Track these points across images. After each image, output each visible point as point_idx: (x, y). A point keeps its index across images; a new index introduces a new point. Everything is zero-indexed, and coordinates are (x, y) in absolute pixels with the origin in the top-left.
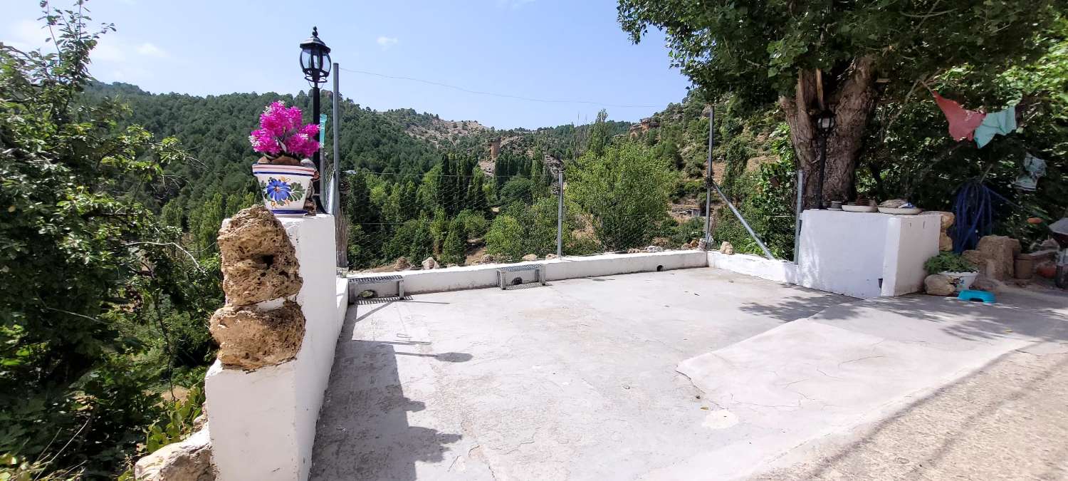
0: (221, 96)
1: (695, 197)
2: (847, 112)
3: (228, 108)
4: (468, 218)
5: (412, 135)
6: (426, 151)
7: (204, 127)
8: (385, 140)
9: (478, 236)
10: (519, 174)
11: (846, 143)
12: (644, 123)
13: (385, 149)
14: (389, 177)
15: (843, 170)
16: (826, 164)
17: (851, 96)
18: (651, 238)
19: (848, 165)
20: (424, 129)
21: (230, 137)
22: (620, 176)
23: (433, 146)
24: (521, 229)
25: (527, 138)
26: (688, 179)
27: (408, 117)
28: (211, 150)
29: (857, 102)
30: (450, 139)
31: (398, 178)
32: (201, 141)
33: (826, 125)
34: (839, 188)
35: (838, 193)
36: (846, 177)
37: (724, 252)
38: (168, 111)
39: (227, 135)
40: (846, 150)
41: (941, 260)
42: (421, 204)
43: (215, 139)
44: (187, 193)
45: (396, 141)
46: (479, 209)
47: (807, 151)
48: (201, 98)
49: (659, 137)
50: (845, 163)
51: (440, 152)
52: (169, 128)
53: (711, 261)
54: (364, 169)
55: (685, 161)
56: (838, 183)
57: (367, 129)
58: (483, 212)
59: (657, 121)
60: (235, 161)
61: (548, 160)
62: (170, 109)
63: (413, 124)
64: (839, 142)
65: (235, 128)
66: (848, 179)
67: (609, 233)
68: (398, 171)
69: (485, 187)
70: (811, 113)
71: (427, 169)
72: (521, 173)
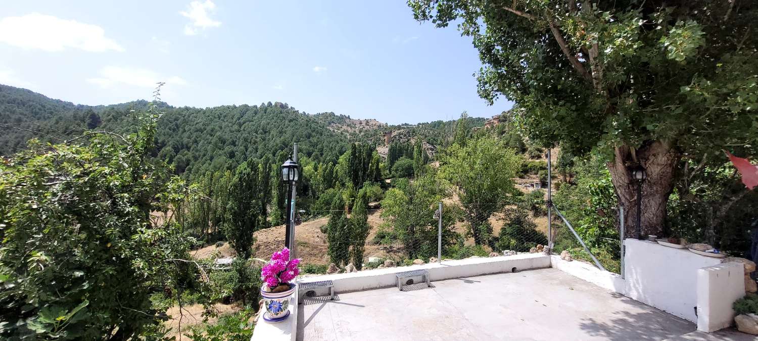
0: (214, 108)
1: (536, 174)
2: (656, 166)
3: (218, 115)
4: (369, 188)
5: (332, 130)
6: (341, 140)
7: (202, 127)
8: (314, 134)
9: (376, 201)
10: (404, 156)
11: (657, 189)
12: (494, 119)
13: (314, 140)
14: (316, 158)
15: (656, 208)
16: (642, 203)
17: (658, 155)
18: (503, 206)
19: (660, 204)
20: (340, 126)
21: (218, 134)
22: (478, 161)
23: (345, 137)
24: (406, 198)
25: (410, 131)
26: (530, 160)
27: (330, 118)
28: (206, 142)
29: (663, 159)
30: (357, 132)
31: (322, 159)
32: (200, 136)
33: (639, 176)
34: (655, 222)
35: (653, 225)
36: (659, 213)
37: (564, 259)
38: (183, 118)
39: (217, 132)
40: (658, 193)
41: (747, 304)
42: (336, 178)
43: (208, 135)
44: (190, 170)
45: (321, 134)
46: (377, 181)
47: (625, 191)
48: (202, 109)
49: (507, 129)
50: (658, 202)
51: (350, 141)
52: (182, 128)
53: (554, 263)
54: (300, 153)
55: (527, 146)
56: (653, 218)
57: (303, 126)
58: (379, 183)
59: (504, 117)
60: (220, 149)
61: (426, 146)
62: (184, 117)
63: (333, 122)
64: (651, 187)
65: (221, 128)
66: (661, 214)
67: (471, 202)
68: (322, 155)
69: (381, 165)
70: (626, 165)
71: (341, 153)
72: (406, 155)
